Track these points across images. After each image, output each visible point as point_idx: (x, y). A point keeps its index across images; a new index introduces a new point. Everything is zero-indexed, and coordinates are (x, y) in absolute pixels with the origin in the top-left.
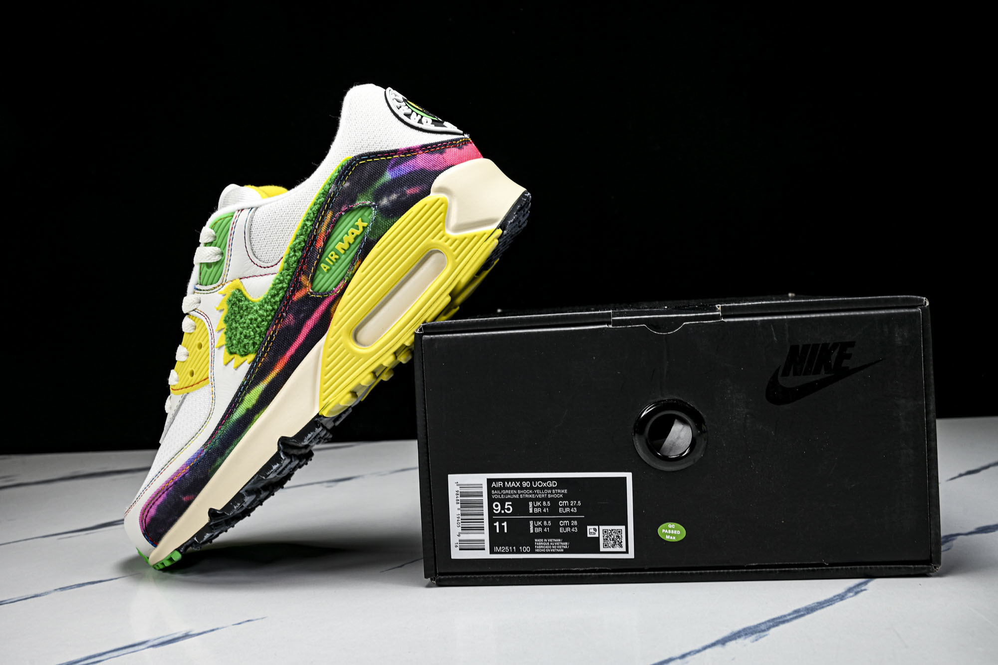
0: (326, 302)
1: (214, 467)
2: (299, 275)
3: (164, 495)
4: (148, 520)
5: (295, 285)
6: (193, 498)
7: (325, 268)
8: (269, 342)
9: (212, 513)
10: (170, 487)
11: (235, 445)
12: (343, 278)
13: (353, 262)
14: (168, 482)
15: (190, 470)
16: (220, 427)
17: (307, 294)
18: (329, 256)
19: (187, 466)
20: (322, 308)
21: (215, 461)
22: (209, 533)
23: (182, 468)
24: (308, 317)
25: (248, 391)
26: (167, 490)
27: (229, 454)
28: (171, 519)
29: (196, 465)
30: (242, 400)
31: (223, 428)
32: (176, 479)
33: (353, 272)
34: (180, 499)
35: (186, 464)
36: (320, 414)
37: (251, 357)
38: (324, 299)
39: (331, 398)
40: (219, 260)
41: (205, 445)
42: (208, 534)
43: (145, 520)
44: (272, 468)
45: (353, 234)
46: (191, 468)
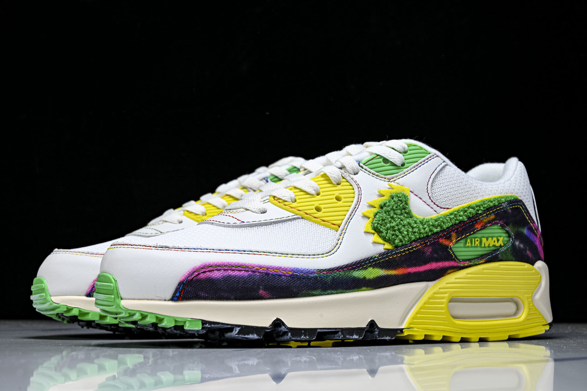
0: (452, 263)
1: (310, 292)
2: (454, 231)
3: (246, 274)
4: (202, 276)
5: (447, 233)
6: (270, 298)
7: (469, 243)
8: (409, 250)
9: (278, 323)
10: (259, 272)
11: (337, 293)
12: (470, 260)
13: (482, 257)
14: (261, 267)
15: (290, 276)
16: (340, 270)
17: (448, 246)
18: (476, 239)
19: (290, 271)
20: (447, 264)
21: (315, 289)
22: (257, 336)
23: (285, 269)
24: (437, 260)
25: (374, 266)
26: (254, 272)
27: (328, 294)
28: (226, 295)
29: (299, 278)
30: (366, 268)
31: (342, 273)
32: (271, 271)
33: (478, 263)
34: (259, 289)
35: (292, 270)
36: (403, 330)
37: (388, 246)
38: (454, 260)
39: (417, 328)
40: (398, 165)
41: (320, 271)
42: (255, 335)
43: (199, 274)
44: (352, 335)
45: (494, 242)
46: (292, 277)
